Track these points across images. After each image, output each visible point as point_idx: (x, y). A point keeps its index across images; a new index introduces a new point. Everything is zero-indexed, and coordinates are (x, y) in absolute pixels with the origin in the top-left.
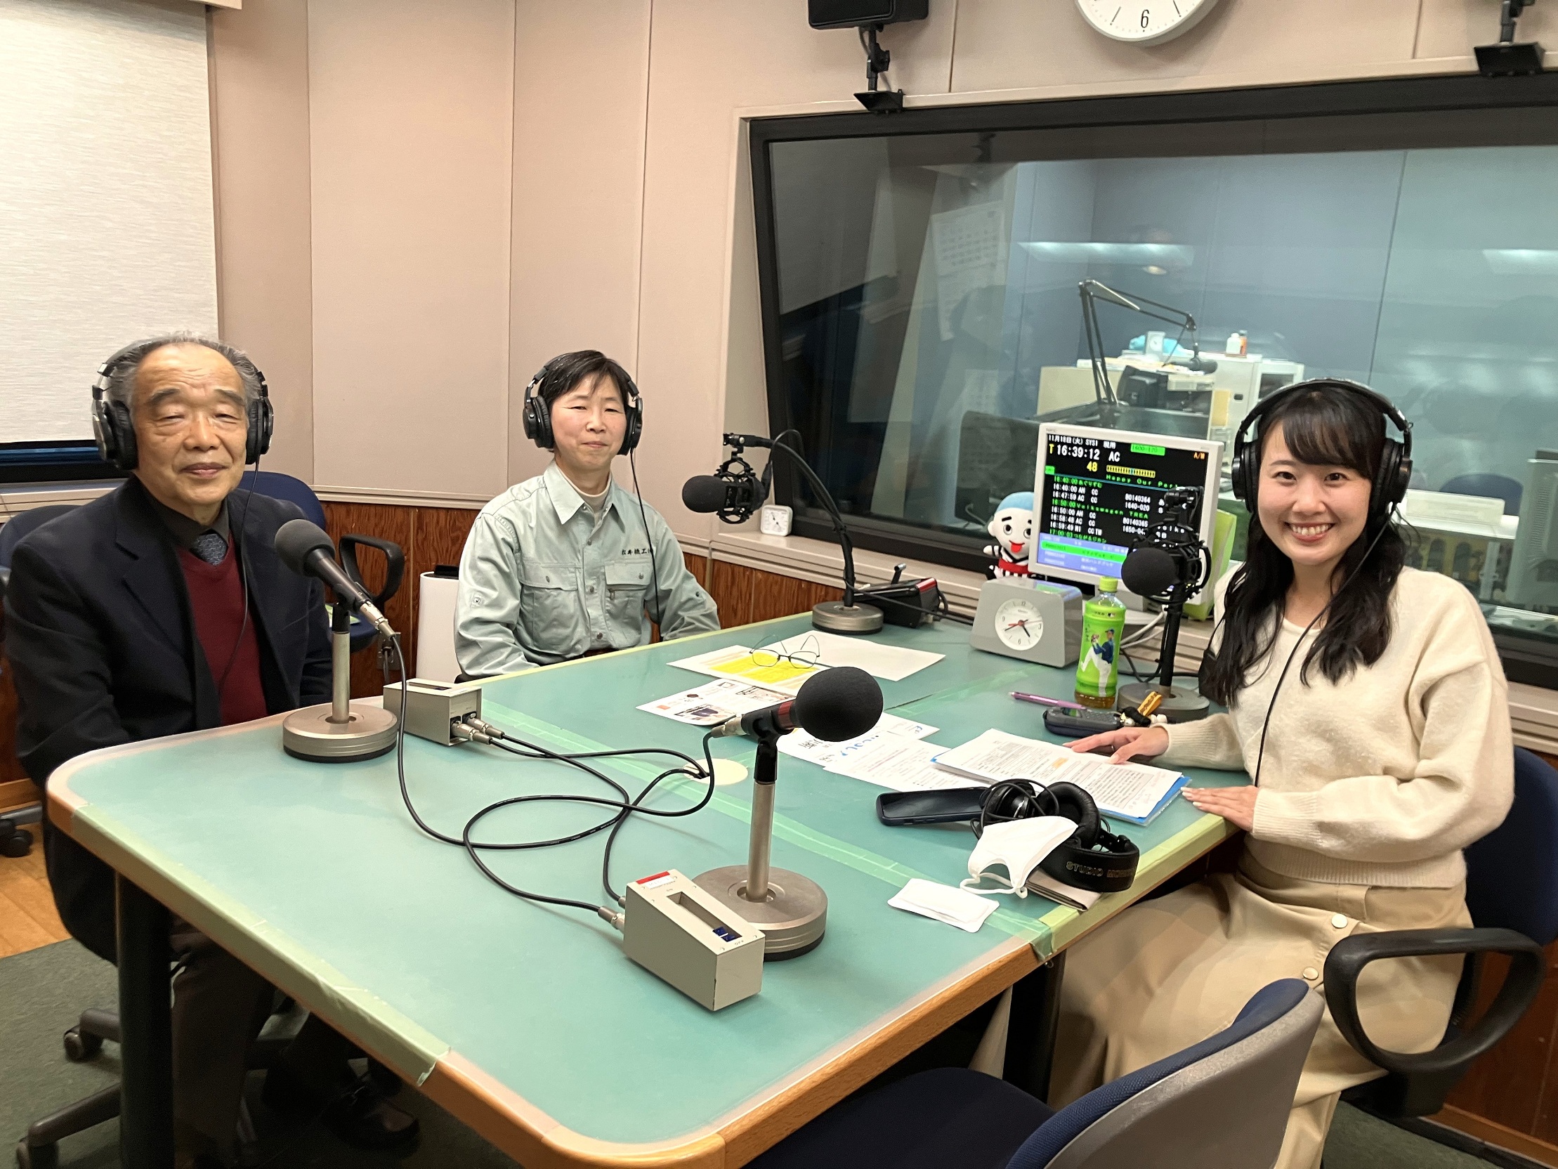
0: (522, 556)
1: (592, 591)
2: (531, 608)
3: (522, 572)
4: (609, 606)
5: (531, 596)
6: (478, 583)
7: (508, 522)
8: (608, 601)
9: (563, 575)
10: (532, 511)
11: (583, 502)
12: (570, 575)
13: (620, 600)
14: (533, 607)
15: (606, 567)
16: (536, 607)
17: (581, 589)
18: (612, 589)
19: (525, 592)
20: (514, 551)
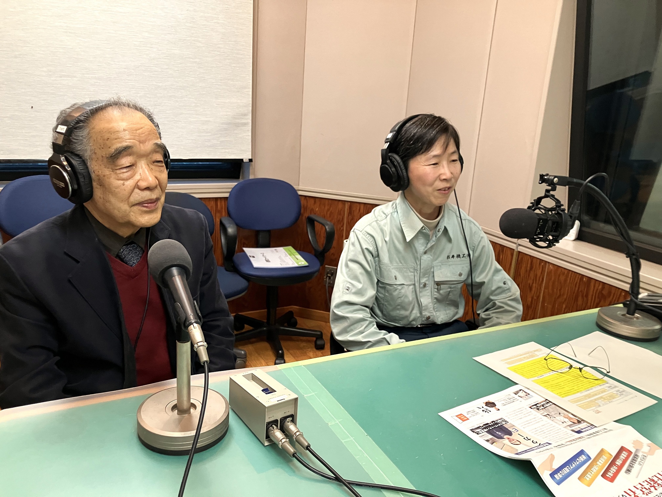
0: (379, 261)
1: (425, 285)
2: (383, 296)
3: (379, 272)
4: (436, 295)
5: (384, 288)
6: (349, 277)
7: (371, 237)
8: (435, 291)
9: (405, 274)
10: (387, 229)
11: (422, 225)
12: (410, 274)
13: (444, 291)
14: (384, 295)
15: (435, 268)
16: (386, 296)
17: (417, 285)
18: (438, 284)
19: (380, 285)
20: (374, 256)
